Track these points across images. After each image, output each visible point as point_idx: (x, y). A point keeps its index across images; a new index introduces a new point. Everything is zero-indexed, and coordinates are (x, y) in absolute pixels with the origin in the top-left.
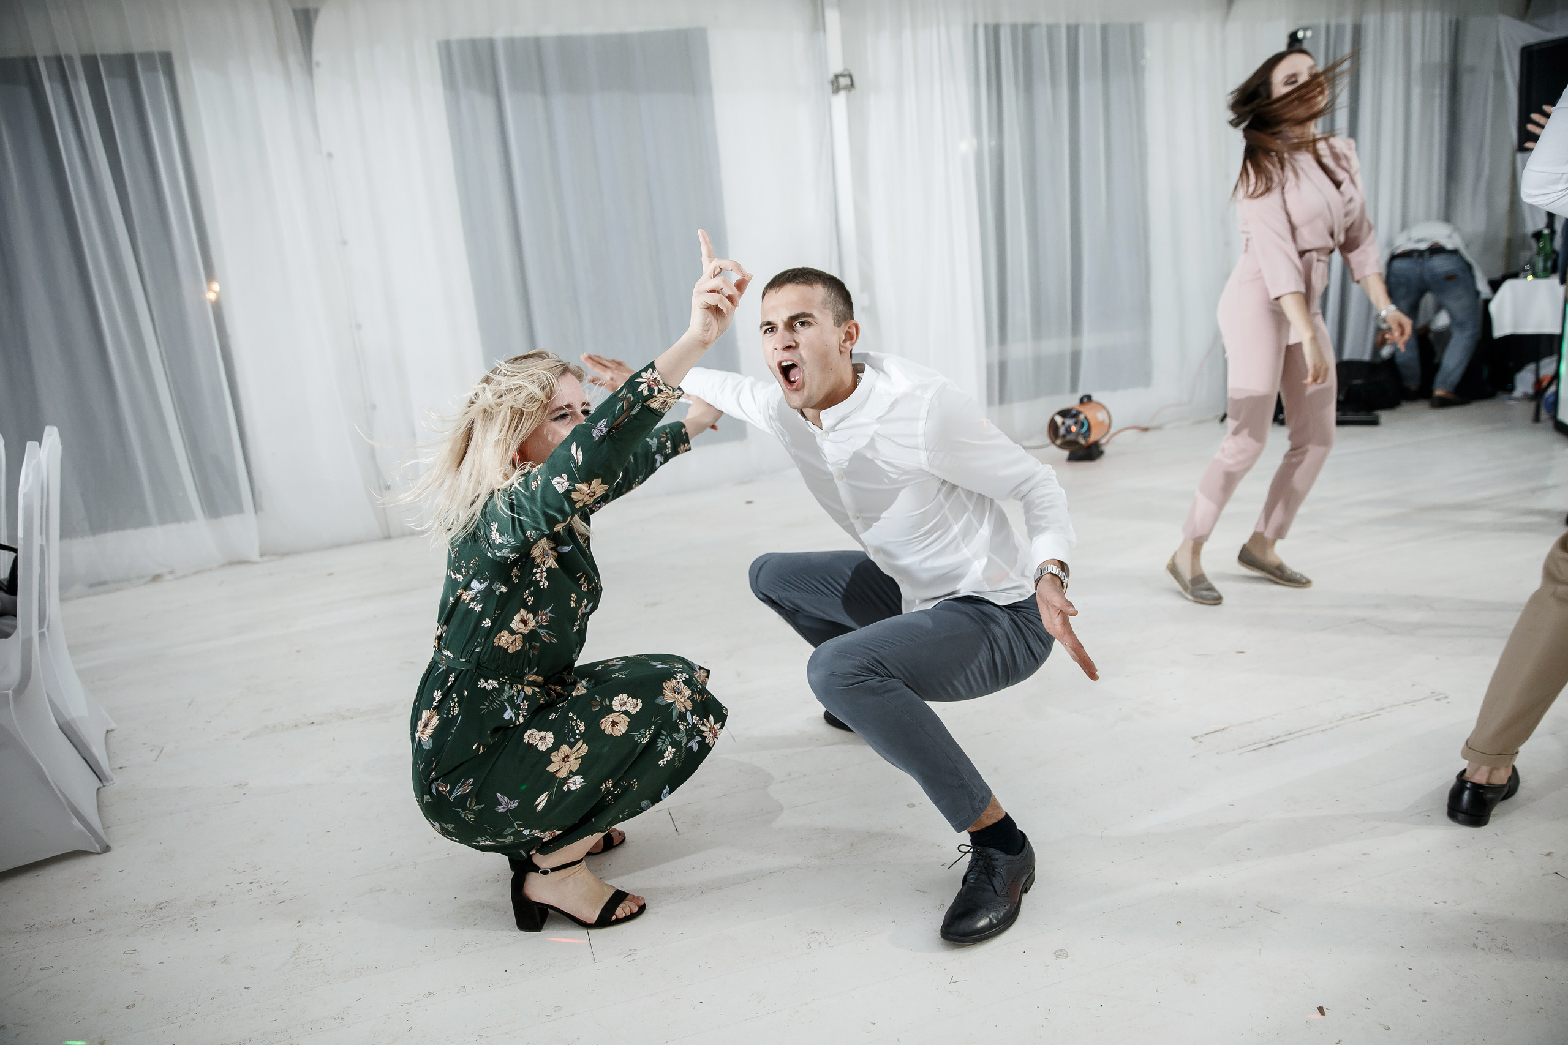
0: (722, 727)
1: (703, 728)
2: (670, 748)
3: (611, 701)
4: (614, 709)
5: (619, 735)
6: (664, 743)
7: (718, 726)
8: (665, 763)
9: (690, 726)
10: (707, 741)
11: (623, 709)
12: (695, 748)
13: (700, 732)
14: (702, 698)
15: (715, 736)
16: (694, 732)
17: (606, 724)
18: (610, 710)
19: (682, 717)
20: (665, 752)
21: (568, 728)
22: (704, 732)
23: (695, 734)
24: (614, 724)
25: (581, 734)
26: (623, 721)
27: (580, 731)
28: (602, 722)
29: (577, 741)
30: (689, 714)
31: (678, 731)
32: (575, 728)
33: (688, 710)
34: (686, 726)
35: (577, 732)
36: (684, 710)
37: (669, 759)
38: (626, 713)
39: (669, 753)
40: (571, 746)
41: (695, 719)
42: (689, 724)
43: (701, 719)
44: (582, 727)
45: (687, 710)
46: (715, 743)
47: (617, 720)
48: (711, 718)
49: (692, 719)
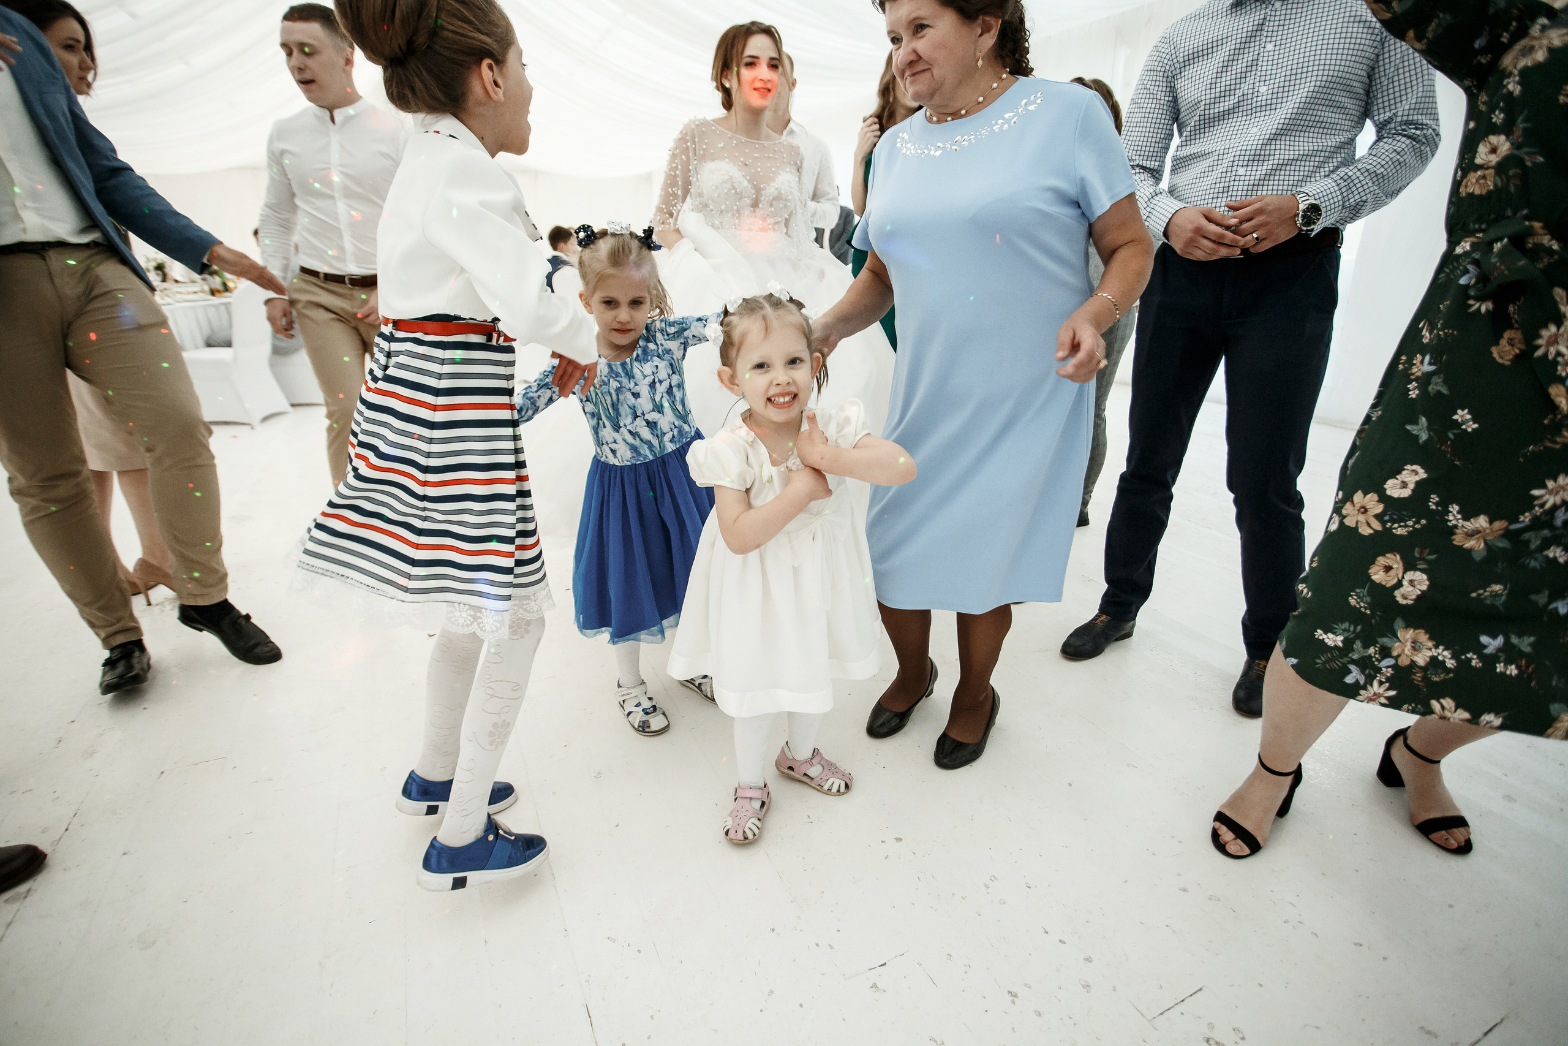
0: (1383, 705)
1: (1375, 683)
2: (1340, 638)
3: (1422, 571)
4: (1408, 573)
5: (1370, 571)
6: (1345, 630)
7: (1383, 701)
8: (1321, 638)
9: (1376, 663)
10: (1362, 692)
11: (1405, 583)
12: (1349, 680)
13: (1370, 680)
14: (1417, 681)
15: (1370, 700)
16: (1369, 668)
17: (1394, 560)
18: (1409, 566)
19: (1385, 652)
20: (1334, 633)
21: (1406, 516)
22: (1372, 686)
23: (1367, 671)
24: (1388, 569)
25: (1391, 528)
26: (1389, 579)
27: (1395, 528)
28: (1395, 556)
29: (1383, 523)
30: (1390, 661)
31: (1366, 646)
32: (1402, 524)
33: (1397, 661)
34: (1375, 657)
35: (1396, 525)
36: (1395, 653)
37: (1326, 641)
38: (1399, 584)
39: (1333, 640)
40: (1378, 517)
41: (1387, 672)
42: (1379, 661)
43: (1388, 680)
44: (1400, 532)
45: (1397, 658)
46: (1362, 701)
47: (1392, 573)
48: (1392, 693)
49: (1387, 667)
